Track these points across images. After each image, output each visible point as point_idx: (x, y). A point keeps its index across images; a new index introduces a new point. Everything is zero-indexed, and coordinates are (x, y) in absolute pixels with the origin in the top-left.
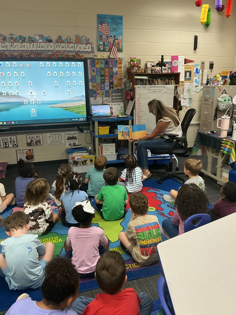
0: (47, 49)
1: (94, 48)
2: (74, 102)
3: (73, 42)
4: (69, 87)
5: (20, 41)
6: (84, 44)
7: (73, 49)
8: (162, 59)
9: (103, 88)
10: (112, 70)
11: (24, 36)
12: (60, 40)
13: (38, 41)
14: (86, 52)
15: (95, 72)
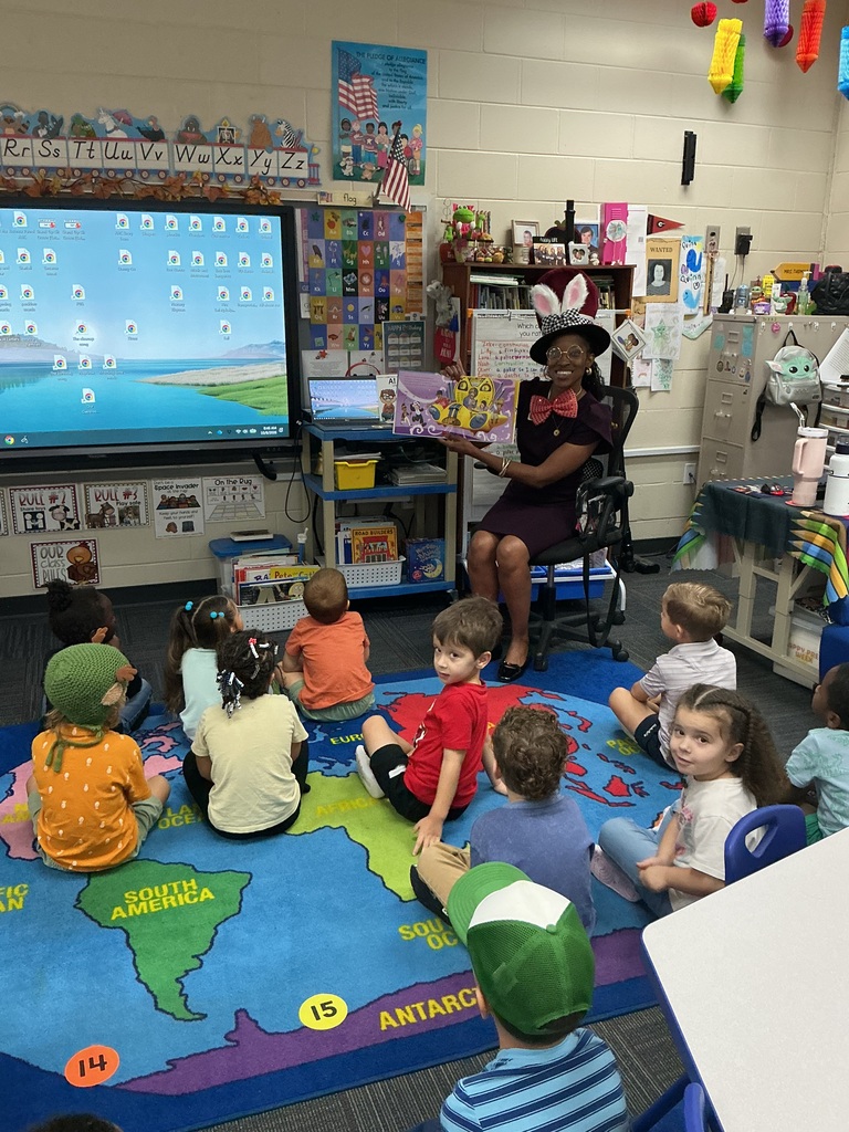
0: (143, 165)
1: (318, 166)
2: (245, 368)
3: (243, 141)
4: (225, 309)
5: (43, 132)
6: (284, 149)
7: (240, 169)
8: (570, 214)
9: (351, 317)
10: (385, 250)
11: (58, 116)
12: (191, 133)
13: (109, 136)
14: (290, 180)
15: (321, 256)
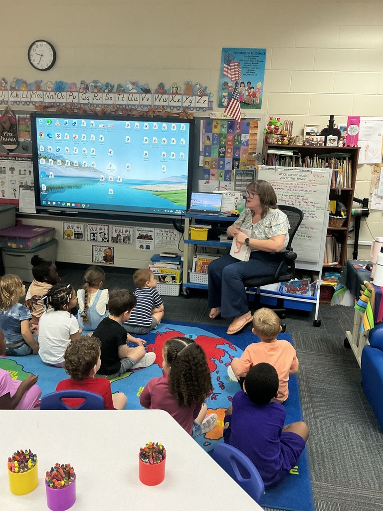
0: (142, 103)
1: (212, 102)
2: (170, 185)
4: (164, 161)
5: (106, 91)
6: (198, 95)
7: (179, 104)
8: (331, 121)
9: (221, 167)
10: (239, 138)
11: (112, 84)
12: (161, 89)
13: (130, 92)
14: (200, 108)
